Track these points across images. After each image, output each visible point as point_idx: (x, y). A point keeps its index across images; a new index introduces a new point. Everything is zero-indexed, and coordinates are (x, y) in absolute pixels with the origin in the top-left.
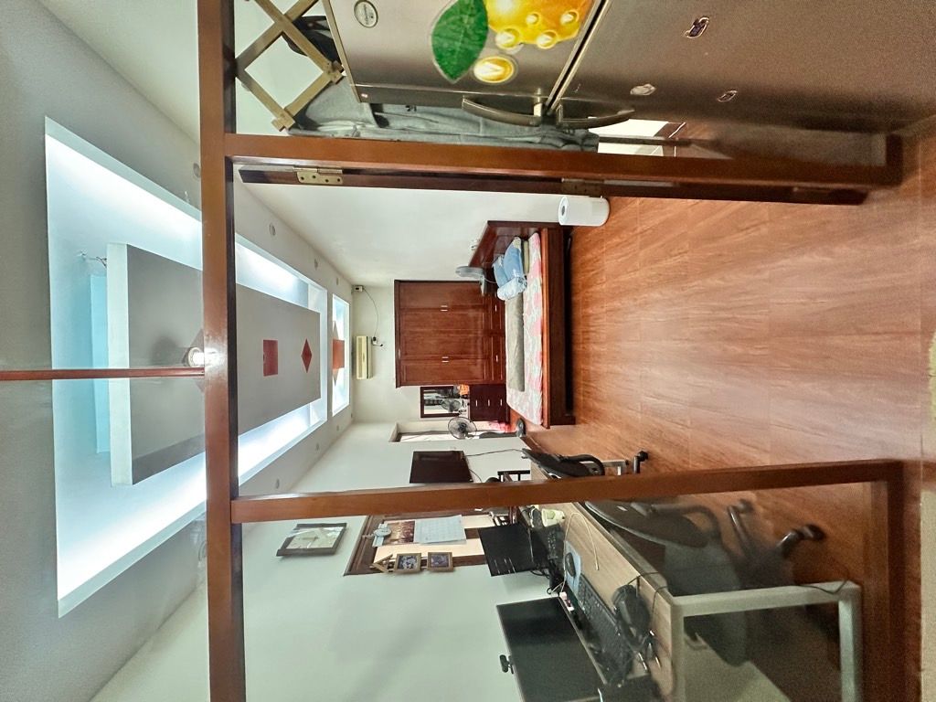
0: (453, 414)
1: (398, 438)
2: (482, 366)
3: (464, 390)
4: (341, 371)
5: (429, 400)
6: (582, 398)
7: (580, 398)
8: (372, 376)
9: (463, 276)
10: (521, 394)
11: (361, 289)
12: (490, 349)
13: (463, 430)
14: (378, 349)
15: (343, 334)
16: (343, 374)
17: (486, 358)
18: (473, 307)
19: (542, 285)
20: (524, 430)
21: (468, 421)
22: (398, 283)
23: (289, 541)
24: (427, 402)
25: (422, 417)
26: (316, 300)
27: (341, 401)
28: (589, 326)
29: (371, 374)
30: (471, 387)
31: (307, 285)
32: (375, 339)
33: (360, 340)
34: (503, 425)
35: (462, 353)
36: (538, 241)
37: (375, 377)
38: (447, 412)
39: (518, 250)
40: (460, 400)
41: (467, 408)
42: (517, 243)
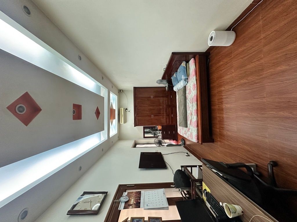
0: (155, 137)
1: (135, 146)
2: (166, 118)
3: (159, 127)
4: (114, 120)
5: (146, 132)
6: (218, 130)
7: (217, 130)
8: (126, 122)
9: (159, 84)
10: (185, 129)
11: (122, 91)
12: (169, 112)
13: (160, 143)
14: (128, 113)
15: (115, 107)
16: (115, 121)
17: (168, 115)
18: (163, 97)
19: (196, 80)
20: (185, 144)
21: (162, 140)
22: (135, 88)
23: (74, 206)
24: (145, 132)
25: (144, 138)
26: (103, 92)
27: (113, 132)
28: (222, 96)
29: (125, 121)
30: (162, 126)
31: (100, 87)
32: (127, 109)
33: (121, 109)
34: (175, 141)
35: (158, 114)
36: (194, 61)
37: (126, 123)
38: (153, 136)
39: (184, 67)
40: (158, 132)
41: (161, 134)
42: (183, 64)
